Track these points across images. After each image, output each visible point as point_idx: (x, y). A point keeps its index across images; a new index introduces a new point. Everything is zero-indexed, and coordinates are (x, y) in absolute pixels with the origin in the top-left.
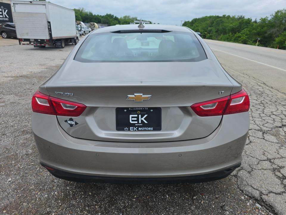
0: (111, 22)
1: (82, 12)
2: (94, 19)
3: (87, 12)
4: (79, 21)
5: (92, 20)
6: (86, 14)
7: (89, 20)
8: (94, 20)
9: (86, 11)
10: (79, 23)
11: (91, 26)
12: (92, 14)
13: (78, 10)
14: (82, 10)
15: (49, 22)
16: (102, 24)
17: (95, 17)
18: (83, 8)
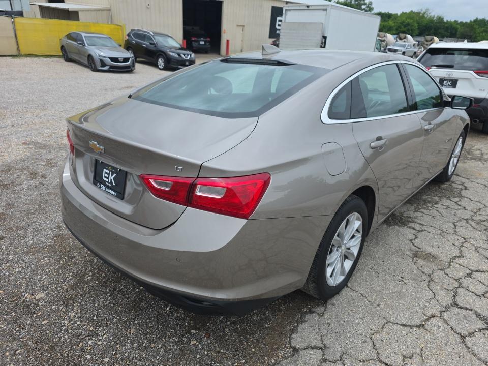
0: (478, 35)
1: (423, 17)
2: (443, 29)
3: (434, 16)
4: (404, 34)
5: (440, 31)
6: (431, 21)
7: (432, 31)
8: (442, 31)
9: (432, 14)
10: (404, 37)
11: (426, 43)
12: (442, 19)
13: (417, 13)
14: (425, 13)
15: (325, 38)
16: (457, 39)
17: (446, 26)
18: (427, 9)
